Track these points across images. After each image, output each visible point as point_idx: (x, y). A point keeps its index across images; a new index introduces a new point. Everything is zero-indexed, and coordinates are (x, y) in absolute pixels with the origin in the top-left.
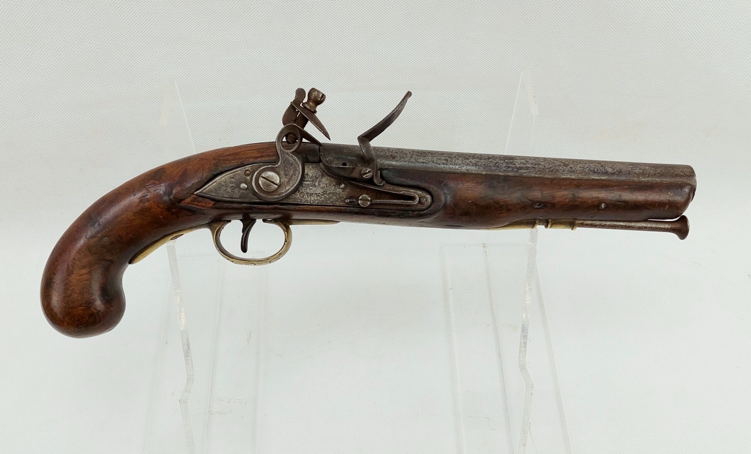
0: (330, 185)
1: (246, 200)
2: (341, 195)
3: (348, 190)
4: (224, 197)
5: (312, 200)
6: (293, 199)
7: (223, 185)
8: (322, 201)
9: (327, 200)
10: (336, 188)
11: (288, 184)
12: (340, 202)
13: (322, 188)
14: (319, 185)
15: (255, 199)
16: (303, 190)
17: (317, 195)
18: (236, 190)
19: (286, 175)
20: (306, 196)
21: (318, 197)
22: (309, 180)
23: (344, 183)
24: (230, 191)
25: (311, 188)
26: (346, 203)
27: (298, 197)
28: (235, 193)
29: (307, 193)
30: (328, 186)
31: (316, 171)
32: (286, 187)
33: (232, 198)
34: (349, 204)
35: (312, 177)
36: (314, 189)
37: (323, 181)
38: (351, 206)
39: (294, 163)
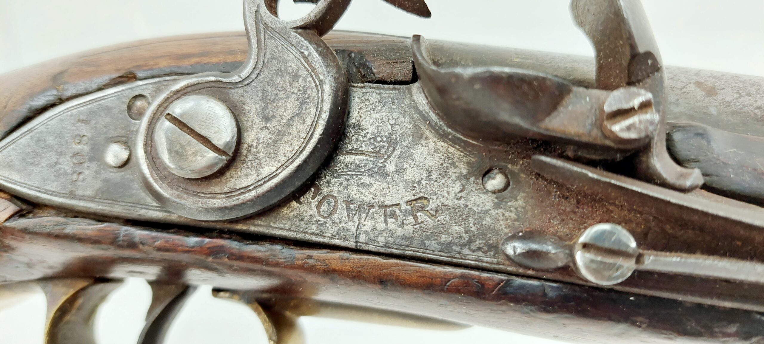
0: (444, 174)
1: (118, 210)
2: (487, 221)
3: (520, 202)
4: (46, 192)
5: (366, 233)
6: (289, 219)
7: (50, 147)
8: (404, 237)
9: (428, 238)
10: (469, 187)
11: (269, 155)
12: (479, 249)
13: (412, 185)
14: (400, 171)
15: (147, 206)
16: (335, 189)
17: (389, 211)
18: (88, 168)
19: (267, 119)
20: (341, 213)
21: (390, 220)
22: (364, 148)
23: (503, 171)
24: (69, 171)
25: (366, 179)
26: (508, 257)
27: (311, 212)
28: (84, 180)
29: (349, 202)
30: (434, 177)
31: (395, 115)
32: (260, 164)
33: (72, 195)
34: (520, 265)
35: (375, 138)
36: (378, 185)
37: (417, 157)
38: (530, 272)
39: (303, 73)
